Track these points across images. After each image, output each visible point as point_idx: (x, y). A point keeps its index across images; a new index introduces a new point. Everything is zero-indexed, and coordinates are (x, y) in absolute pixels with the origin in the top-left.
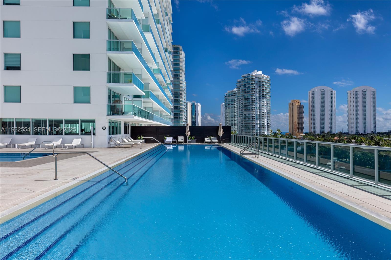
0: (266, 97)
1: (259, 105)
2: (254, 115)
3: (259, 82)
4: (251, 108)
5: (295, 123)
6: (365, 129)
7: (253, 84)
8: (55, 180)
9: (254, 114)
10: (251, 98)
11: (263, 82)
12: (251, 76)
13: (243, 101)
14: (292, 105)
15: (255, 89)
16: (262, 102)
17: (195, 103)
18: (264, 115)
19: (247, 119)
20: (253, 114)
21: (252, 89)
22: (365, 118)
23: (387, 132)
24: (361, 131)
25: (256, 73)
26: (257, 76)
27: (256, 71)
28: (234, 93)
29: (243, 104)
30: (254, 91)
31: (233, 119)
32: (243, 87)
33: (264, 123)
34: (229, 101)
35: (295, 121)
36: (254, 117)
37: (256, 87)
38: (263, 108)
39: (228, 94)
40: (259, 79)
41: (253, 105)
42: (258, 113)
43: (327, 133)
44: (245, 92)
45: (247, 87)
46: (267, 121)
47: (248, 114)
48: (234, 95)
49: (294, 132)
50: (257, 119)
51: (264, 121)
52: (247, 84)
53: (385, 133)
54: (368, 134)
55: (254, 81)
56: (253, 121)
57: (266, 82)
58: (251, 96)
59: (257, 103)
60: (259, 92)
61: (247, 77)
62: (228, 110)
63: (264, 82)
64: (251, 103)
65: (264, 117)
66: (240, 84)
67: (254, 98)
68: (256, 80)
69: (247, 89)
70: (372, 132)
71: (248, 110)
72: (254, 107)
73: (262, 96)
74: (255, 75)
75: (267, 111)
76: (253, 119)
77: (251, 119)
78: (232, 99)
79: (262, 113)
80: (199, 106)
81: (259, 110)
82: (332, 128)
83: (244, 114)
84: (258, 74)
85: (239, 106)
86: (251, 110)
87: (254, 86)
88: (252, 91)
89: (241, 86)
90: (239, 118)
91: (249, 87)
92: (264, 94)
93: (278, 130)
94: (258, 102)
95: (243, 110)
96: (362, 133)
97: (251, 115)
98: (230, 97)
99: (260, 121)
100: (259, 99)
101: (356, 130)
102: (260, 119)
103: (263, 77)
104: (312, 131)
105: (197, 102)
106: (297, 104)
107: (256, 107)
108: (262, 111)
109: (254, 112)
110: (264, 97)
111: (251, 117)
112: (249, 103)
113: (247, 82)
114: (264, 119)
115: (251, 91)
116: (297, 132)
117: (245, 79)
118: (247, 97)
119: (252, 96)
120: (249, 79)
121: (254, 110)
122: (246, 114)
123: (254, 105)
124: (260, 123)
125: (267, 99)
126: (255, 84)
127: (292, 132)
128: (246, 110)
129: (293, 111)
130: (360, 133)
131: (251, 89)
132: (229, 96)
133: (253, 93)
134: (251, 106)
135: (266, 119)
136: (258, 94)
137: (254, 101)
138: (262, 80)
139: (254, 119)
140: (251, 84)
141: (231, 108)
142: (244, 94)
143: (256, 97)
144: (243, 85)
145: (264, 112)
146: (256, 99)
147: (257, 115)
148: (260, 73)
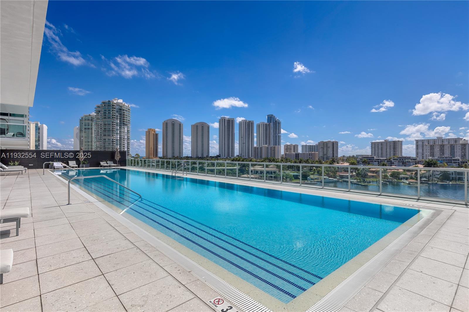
0: (126, 124)
1: (120, 132)
2: (114, 141)
3: (120, 109)
4: (111, 133)
5: (151, 148)
6: (202, 154)
7: (113, 110)
8: (68, 204)
9: (115, 139)
10: (111, 124)
11: (123, 110)
12: (111, 103)
13: (103, 127)
14: (148, 133)
15: (116, 116)
16: (123, 129)
17: (39, 124)
18: (124, 140)
19: (107, 144)
20: (113, 139)
21: (113, 115)
22: (203, 145)
23: (216, 156)
24: (200, 156)
25: (116, 101)
26: (118, 104)
27: (116, 99)
28: (91, 118)
29: (103, 129)
30: (115, 118)
31: (90, 143)
32: (103, 113)
33: (124, 148)
34: (85, 125)
35: (151, 147)
36: (114, 143)
37: (117, 114)
38: (123, 134)
39: (84, 118)
40: (120, 107)
41: (113, 131)
42: (119, 139)
43: (177, 157)
44: (105, 118)
45: (107, 113)
46: (128, 147)
47: (108, 139)
48: (91, 120)
49: (150, 156)
50: (117, 144)
51: (124, 146)
52: (107, 110)
53: (215, 157)
54: (204, 157)
55: (115, 108)
56: (113, 146)
57: (126, 111)
58: (111, 122)
59: (117, 129)
60: (120, 119)
61: (107, 103)
62: (83, 134)
63: (125, 110)
64: (111, 129)
65: (124, 142)
66: (99, 109)
67: (115, 125)
68: (117, 107)
69: (107, 115)
70: (207, 156)
71: (108, 135)
72: (115, 133)
73: (122, 123)
74: (116, 103)
75: (127, 137)
76: (113, 144)
77: (111, 144)
78: (89, 123)
79: (122, 139)
80: (45, 127)
81: (120, 136)
82: (180, 153)
83: (104, 139)
84: (118, 102)
85: (98, 131)
86: (111, 135)
87: (115, 113)
88: (113, 118)
89: (101, 112)
90: (98, 143)
91: (109, 113)
92: (124, 122)
93: (136, 155)
94: (119, 128)
95: (103, 135)
96: (200, 157)
97: (111, 140)
98: (87, 121)
99: (120, 146)
100: (120, 125)
101: (197, 154)
102: (120, 144)
103: (124, 105)
104: (165, 155)
105: (42, 124)
106: (153, 132)
107: (117, 133)
108: (123, 137)
109: (114, 137)
110: (124, 124)
111: (111, 142)
112: (110, 128)
113: (107, 108)
114: (124, 144)
115: (111, 118)
116: (152, 156)
117: (105, 105)
118: (107, 123)
119: (113, 122)
120: (109, 106)
121: (115, 135)
122: (106, 139)
123: (115, 131)
124: (120, 148)
125: (127, 126)
126: (116, 111)
127: (148, 157)
128: (106, 135)
129: (149, 138)
130: (199, 157)
131: (111, 115)
132: (85, 120)
133: (114, 120)
134: (111, 131)
135: (126, 145)
136: (119, 121)
137: (115, 127)
138: (123, 108)
139: (115, 144)
140: (111, 110)
141: (87, 132)
142: (104, 120)
143: (117, 123)
144: (103, 110)
145: (124, 138)
146: (117, 125)
147: (117, 140)
148: (120, 101)
